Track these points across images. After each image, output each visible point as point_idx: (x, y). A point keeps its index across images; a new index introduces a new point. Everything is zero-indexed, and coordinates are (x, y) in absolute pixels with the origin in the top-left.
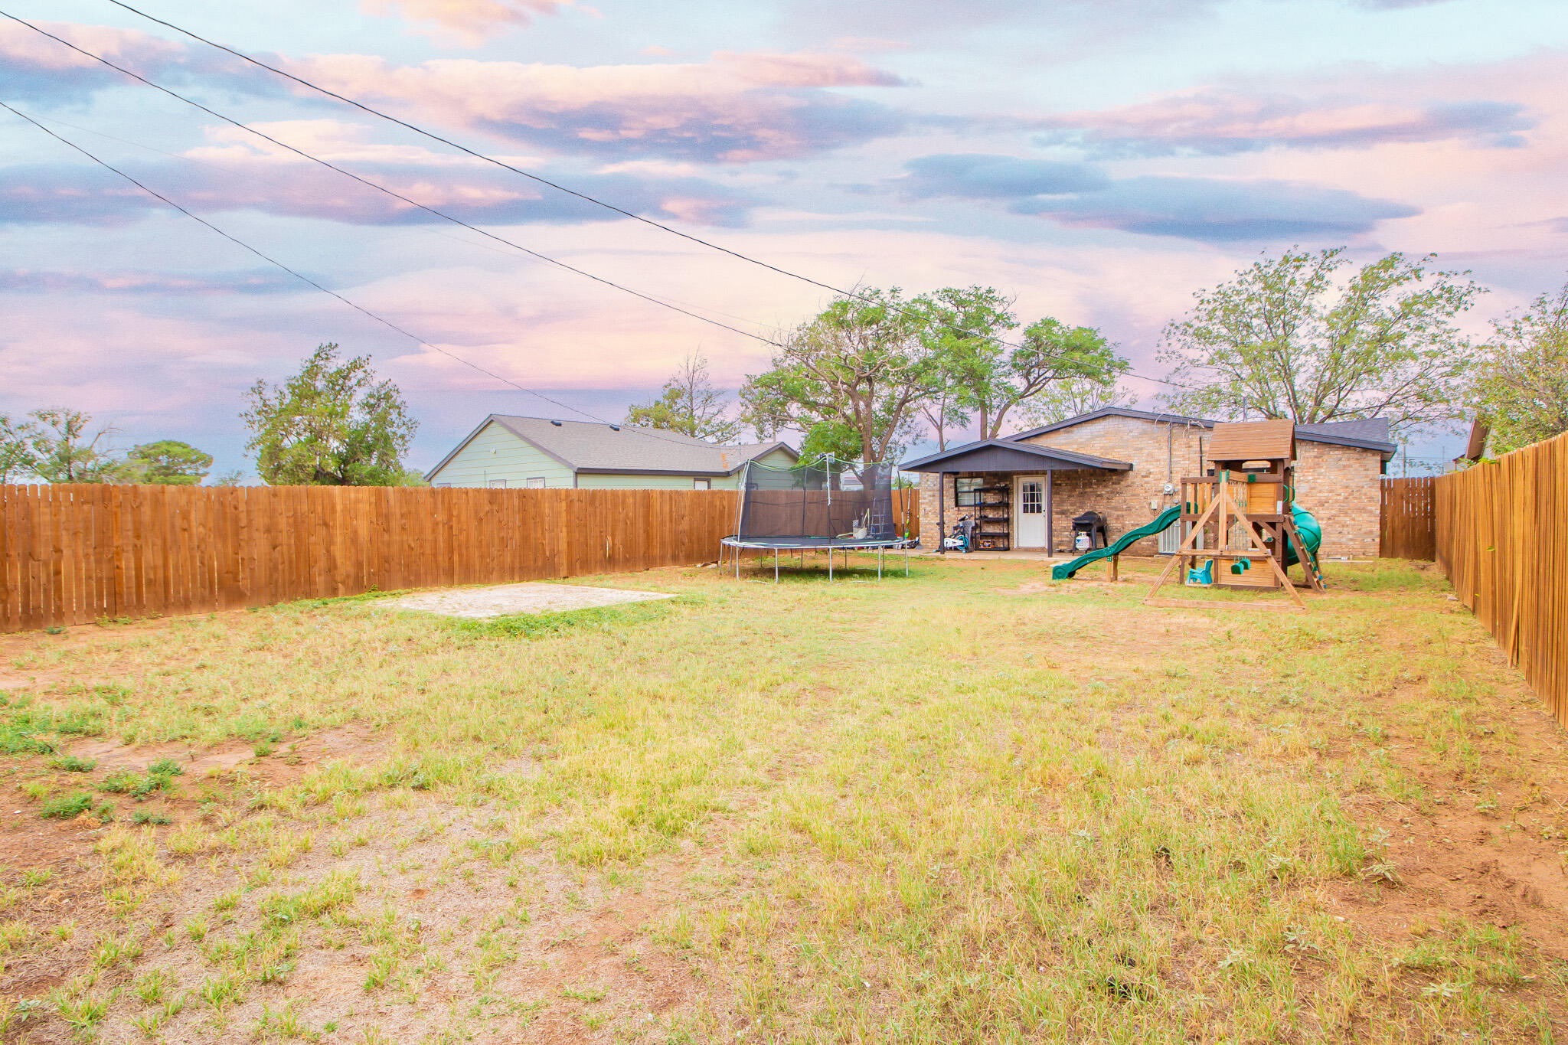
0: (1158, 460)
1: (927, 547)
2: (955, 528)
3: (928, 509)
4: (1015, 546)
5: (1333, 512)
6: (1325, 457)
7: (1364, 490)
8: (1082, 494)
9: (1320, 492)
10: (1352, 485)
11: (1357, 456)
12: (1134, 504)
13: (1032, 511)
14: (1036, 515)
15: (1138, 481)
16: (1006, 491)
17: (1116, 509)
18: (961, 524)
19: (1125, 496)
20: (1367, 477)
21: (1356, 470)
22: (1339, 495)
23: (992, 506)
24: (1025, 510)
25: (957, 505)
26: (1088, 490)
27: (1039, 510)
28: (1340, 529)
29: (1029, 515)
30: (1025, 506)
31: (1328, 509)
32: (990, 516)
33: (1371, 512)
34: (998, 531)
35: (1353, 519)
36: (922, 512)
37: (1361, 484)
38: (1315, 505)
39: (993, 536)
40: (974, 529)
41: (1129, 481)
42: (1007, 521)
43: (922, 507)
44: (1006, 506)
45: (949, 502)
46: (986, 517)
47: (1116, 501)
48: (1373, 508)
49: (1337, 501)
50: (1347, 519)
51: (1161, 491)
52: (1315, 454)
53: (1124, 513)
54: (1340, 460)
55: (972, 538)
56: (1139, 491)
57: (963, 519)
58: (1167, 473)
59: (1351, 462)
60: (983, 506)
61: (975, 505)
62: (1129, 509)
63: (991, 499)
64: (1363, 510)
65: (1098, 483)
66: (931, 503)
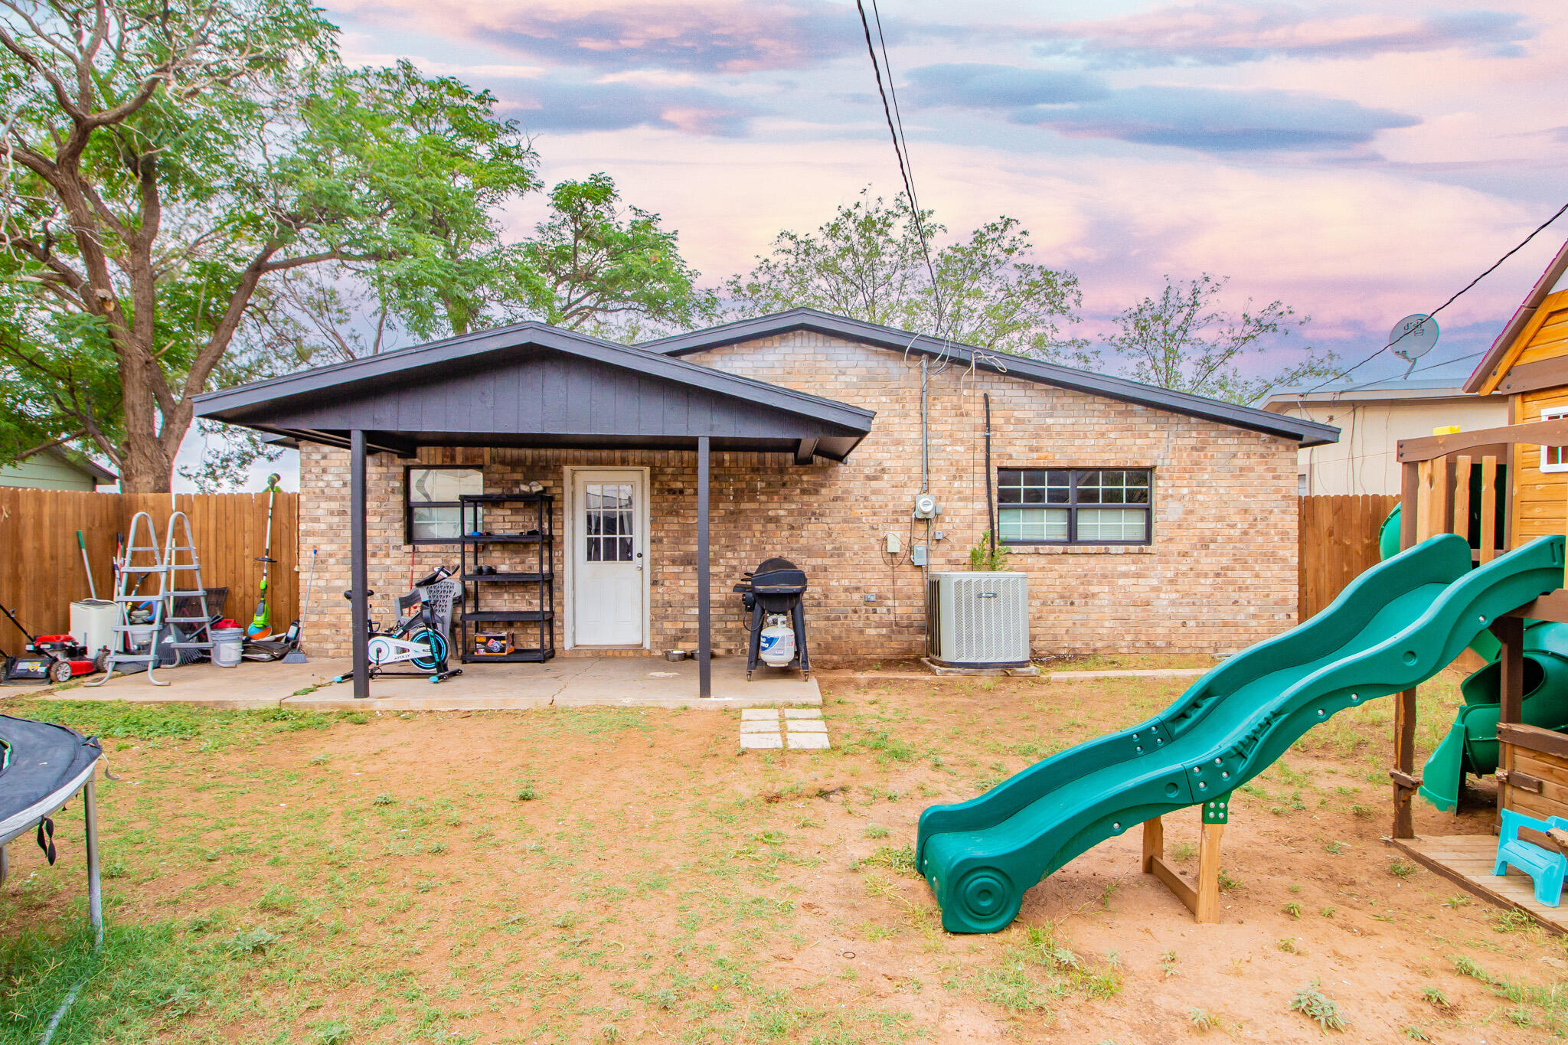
0: (898, 443)
1: (322, 653)
2: (406, 602)
3: (325, 548)
4: (568, 645)
5: (1224, 561)
6: (1210, 450)
7: (1272, 519)
8: (734, 516)
9: (1202, 519)
10: (1255, 506)
11: (1261, 450)
12: (851, 540)
13: (610, 556)
14: (618, 567)
15: (857, 487)
16: (545, 504)
17: (809, 552)
18: (424, 594)
19: (833, 521)
20: (1277, 491)
21: (1260, 477)
22: (1233, 526)
23: (506, 543)
24: (593, 554)
25: (410, 538)
26: (745, 506)
27: (627, 553)
28: (1235, 596)
29: (603, 566)
30: (593, 544)
31: (1214, 554)
32: (503, 568)
33: (1284, 560)
34: (524, 608)
35: (1257, 576)
36: (306, 558)
37: (1268, 505)
38: (1194, 547)
39: (510, 620)
40: (459, 602)
41: (838, 490)
42: (548, 583)
43: (307, 544)
44: (548, 542)
45: (385, 529)
46: (492, 571)
47: (812, 532)
48: (1288, 554)
49: (1230, 540)
50: (1247, 574)
51: (905, 512)
52: (1192, 442)
53: (828, 562)
54: (1235, 456)
55: (454, 625)
56: (859, 510)
57: (431, 581)
58: (916, 471)
59: (1254, 460)
60: (483, 541)
61: (463, 540)
62: (838, 552)
63: (504, 523)
64: (1270, 557)
65: (771, 490)
66: (333, 532)
